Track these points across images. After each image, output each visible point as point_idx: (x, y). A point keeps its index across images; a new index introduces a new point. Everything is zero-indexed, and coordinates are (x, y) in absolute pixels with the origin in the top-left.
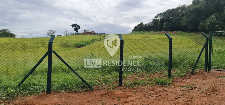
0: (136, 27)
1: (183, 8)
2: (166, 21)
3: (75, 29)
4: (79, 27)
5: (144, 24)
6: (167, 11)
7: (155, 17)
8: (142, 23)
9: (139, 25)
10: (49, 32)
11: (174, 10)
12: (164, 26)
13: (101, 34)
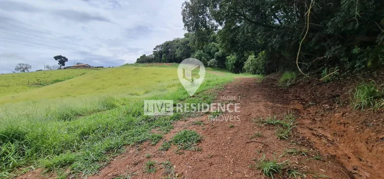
0: (138, 59)
1: (177, 41)
2: (164, 52)
3: (59, 61)
4: (67, 60)
5: (146, 56)
6: (164, 43)
7: (154, 49)
8: (145, 55)
9: (141, 57)
10: (19, 67)
11: (171, 42)
12: (163, 58)
13: (98, 67)
